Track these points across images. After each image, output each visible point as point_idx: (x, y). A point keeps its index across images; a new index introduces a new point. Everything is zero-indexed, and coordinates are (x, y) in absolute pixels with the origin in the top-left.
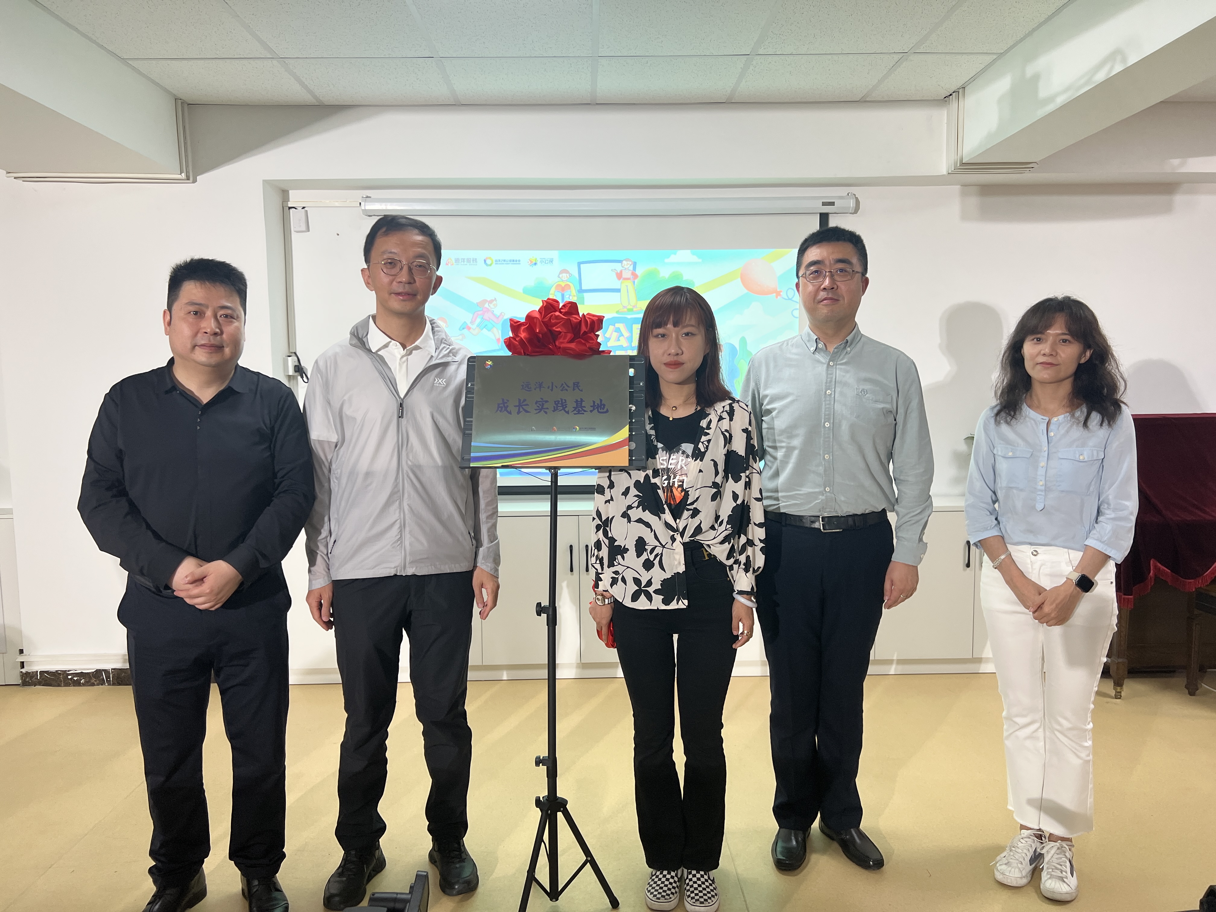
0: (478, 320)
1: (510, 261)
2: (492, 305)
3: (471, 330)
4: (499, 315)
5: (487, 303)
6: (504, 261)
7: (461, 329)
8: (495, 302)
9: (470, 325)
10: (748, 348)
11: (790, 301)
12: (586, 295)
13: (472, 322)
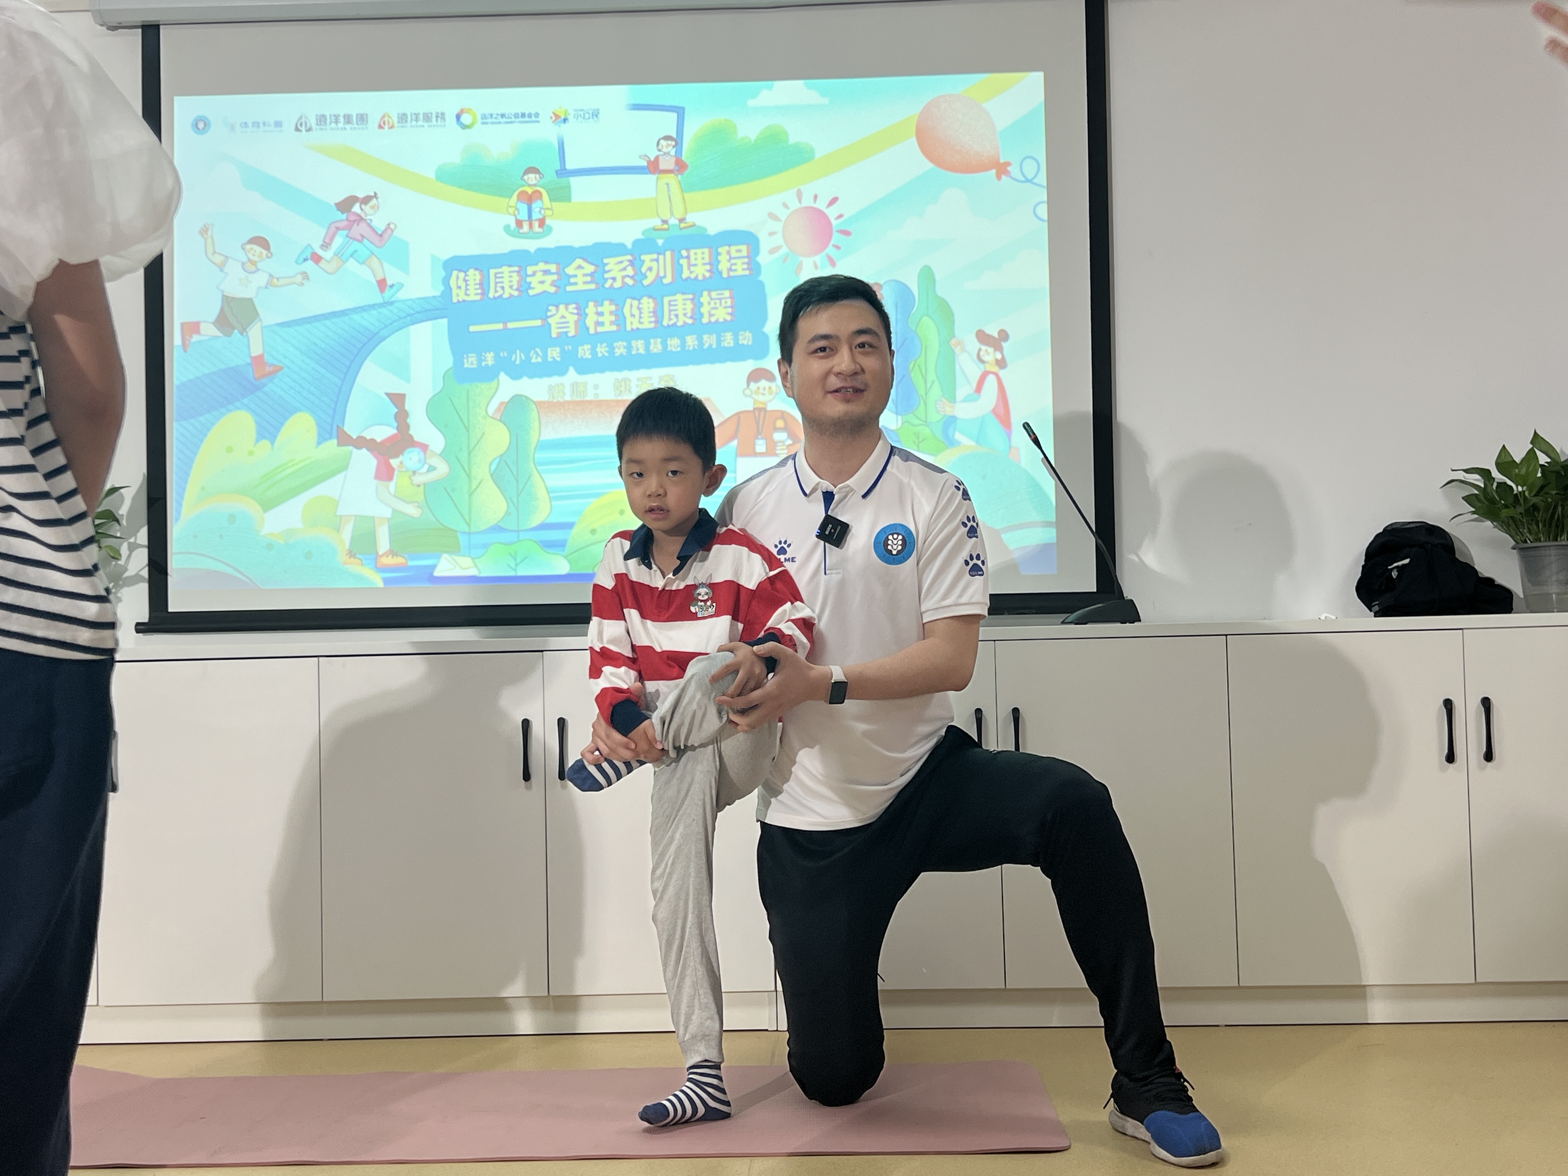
0: (339, 240)
2: (367, 208)
3: (322, 264)
4: (383, 228)
5: (357, 206)
7: (302, 259)
8: (374, 201)
9: (320, 252)
10: (940, 292)
11: (1029, 184)
12: (574, 181)
13: (326, 246)
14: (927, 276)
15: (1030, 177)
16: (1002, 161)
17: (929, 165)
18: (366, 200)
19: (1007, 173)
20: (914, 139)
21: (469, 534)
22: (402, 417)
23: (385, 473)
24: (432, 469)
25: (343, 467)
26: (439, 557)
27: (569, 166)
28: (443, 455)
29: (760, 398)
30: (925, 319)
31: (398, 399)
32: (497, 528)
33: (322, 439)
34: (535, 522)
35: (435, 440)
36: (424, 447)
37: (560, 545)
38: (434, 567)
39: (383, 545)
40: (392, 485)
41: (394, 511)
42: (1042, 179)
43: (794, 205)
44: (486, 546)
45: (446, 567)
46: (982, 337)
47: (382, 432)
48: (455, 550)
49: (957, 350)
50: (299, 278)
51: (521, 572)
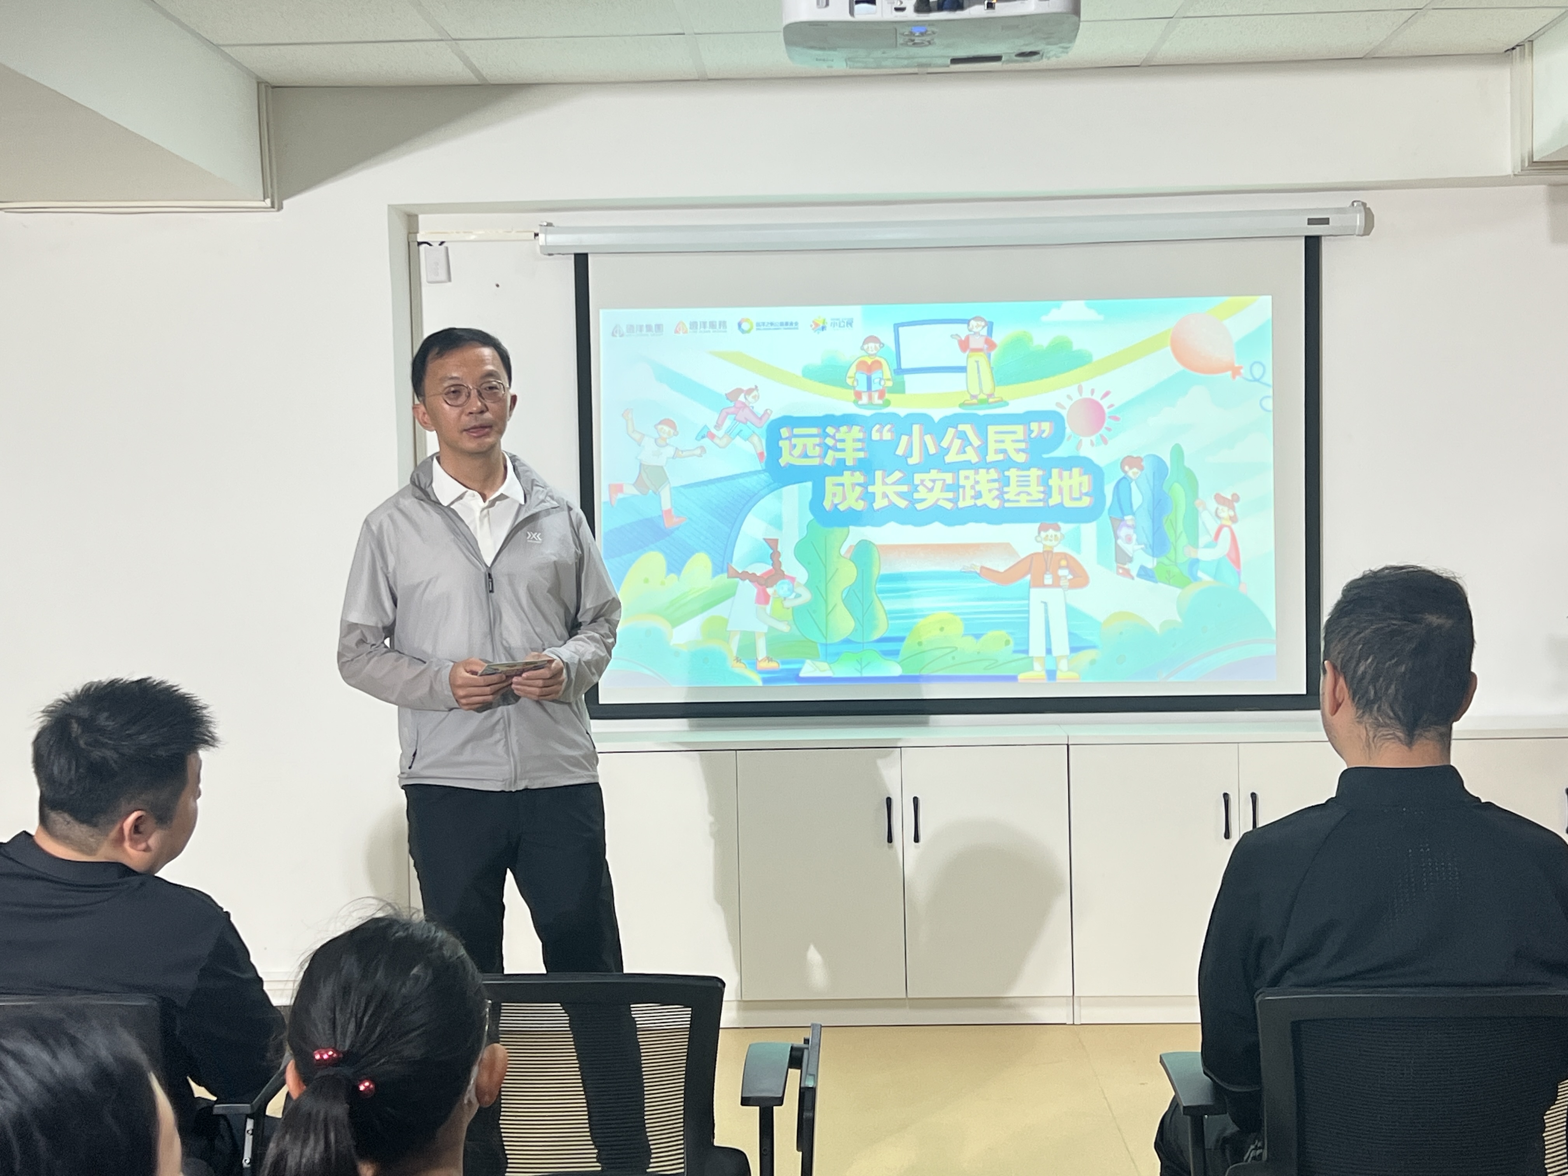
0: (728, 422)
1: (782, 324)
2: (750, 398)
3: (716, 440)
4: (762, 413)
5: (743, 395)
6: (772, 324)
7: (700, 437)
8: (755, 393)
9: (714, 431)
10: (1186, 464)
11: (1256, 383)
12: (907, 378)
13: (718, 426)
14: (1178, 452)
15: (1257, 377)
16: (1236, 365)
17: (1180, 368)
18: (750, 391)
19: (1239, 374)
20: (1169, 349)
21: (826, 645)
22: (775, 556)
23: (763, 598)
24: (798, 596)
25: (730, 594)
26: (803, 662)
27: (904, 366)
28: (807, 585)
29: (1048, 543)
30: (1176, 485)
31: (773, 543)
32: (847, 641)
33: (715, 573)
34: (876, 636)
35: (801, 575)
36: (793, 579)
37: (895, 653)
38: (799, 670)
39: (762, 653)
40: (768, 608)
41: (771, 628)
42: (1268, 378)
43: (1076, 397)
44: (838, 654)
45: (808, 670)
46: (1219, 498)
47: (761, 569)
48: (815, 658)
49: (1200, 509)
50: (698, 452)
51: (866, 673)
